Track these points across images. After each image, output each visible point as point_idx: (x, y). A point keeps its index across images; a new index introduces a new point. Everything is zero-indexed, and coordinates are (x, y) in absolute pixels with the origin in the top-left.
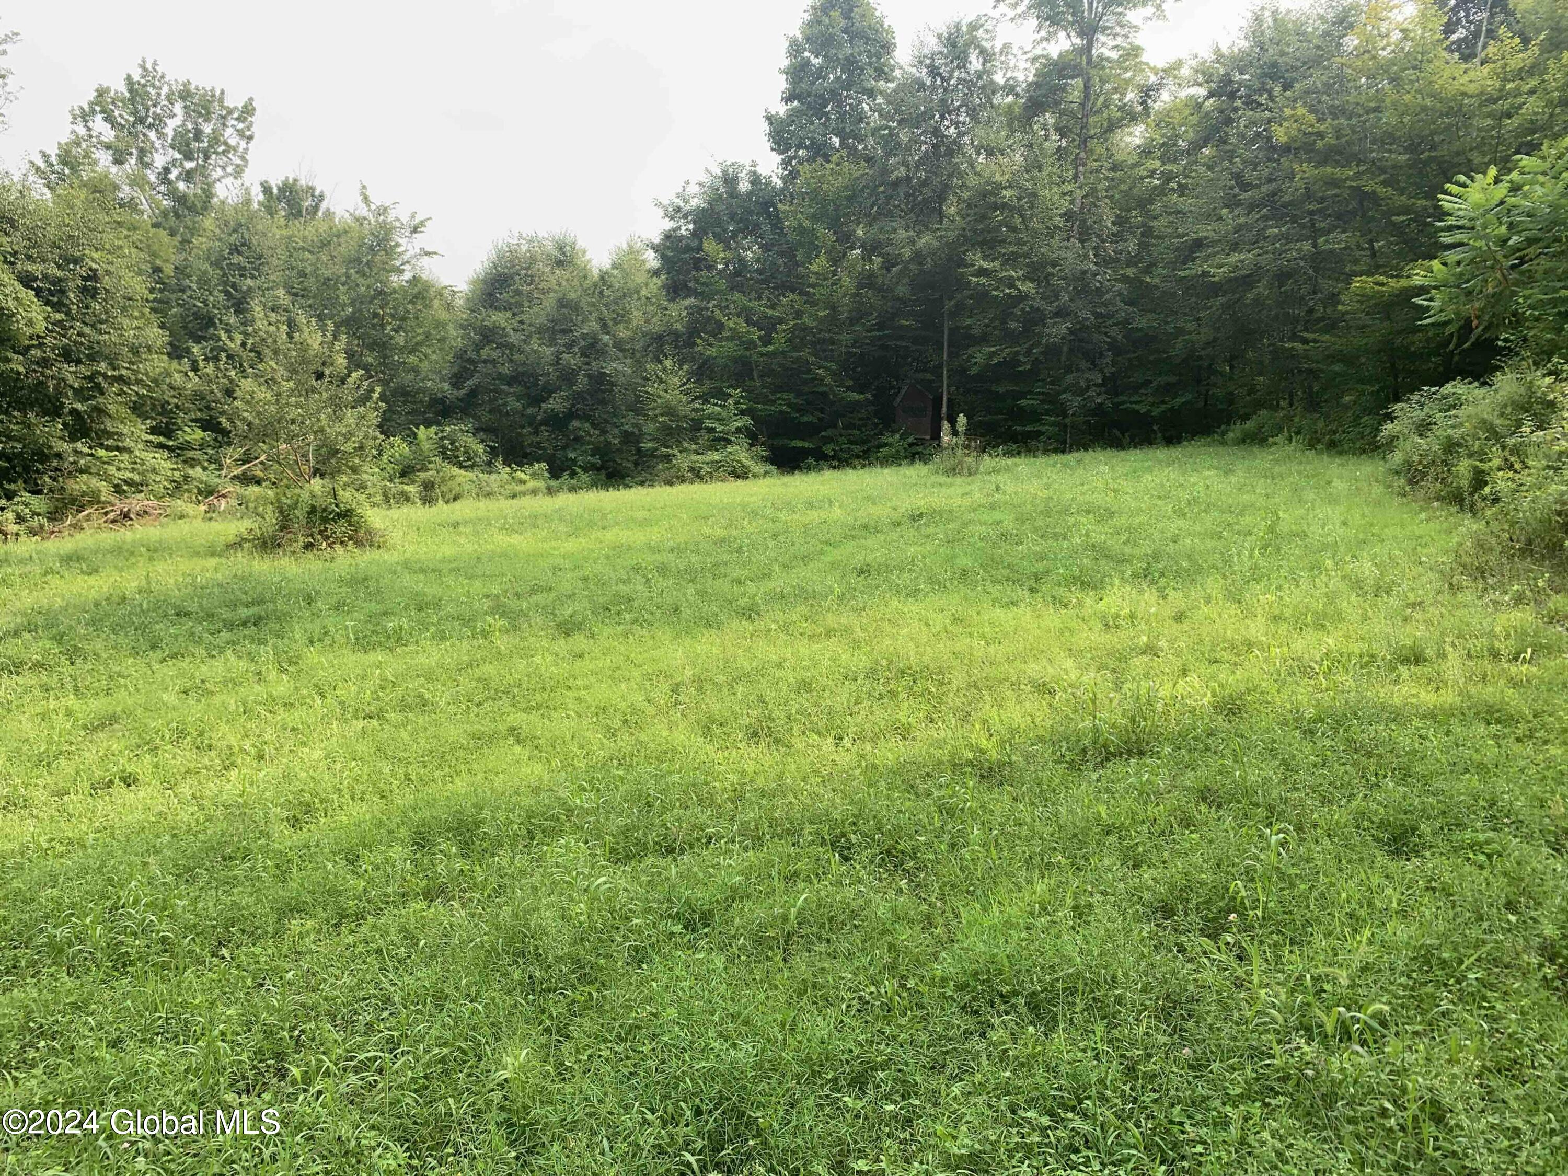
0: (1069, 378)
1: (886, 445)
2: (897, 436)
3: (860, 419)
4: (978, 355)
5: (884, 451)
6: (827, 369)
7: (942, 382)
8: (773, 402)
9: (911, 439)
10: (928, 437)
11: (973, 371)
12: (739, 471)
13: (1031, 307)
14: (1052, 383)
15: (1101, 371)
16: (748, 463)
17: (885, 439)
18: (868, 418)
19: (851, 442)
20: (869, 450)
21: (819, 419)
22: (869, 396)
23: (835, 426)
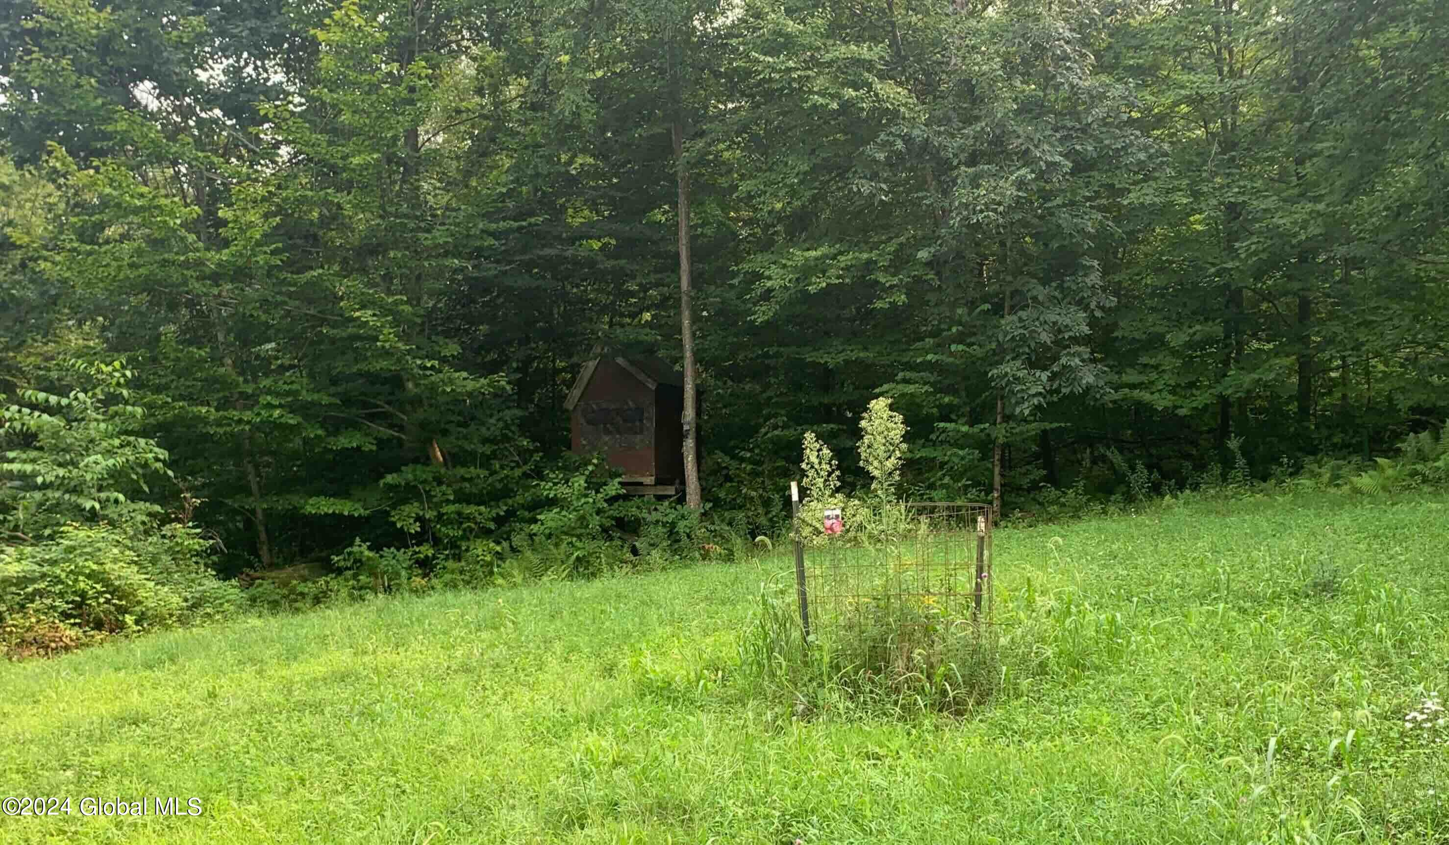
0: (1009, 324)
1: (552, 503)
2: (580, 482)
3: (485, 441)
4: (774, 271)
5: (549, 518)
6: (385, 310)
7: (680, 344)
8: (249, 401)
9: (613, 488)
10: (649, 480)
11: (762, 314)
12: (99, 606)
13: (907, 140)
14: (960, 339)
15: (1083, 304)
16: (131, 576)
17: (547, 489)
18: (506, 439)
19: (463, 498)
20: (511, 513)
21: (381, 443)
22: (502, 380)
23: (426, 460)
